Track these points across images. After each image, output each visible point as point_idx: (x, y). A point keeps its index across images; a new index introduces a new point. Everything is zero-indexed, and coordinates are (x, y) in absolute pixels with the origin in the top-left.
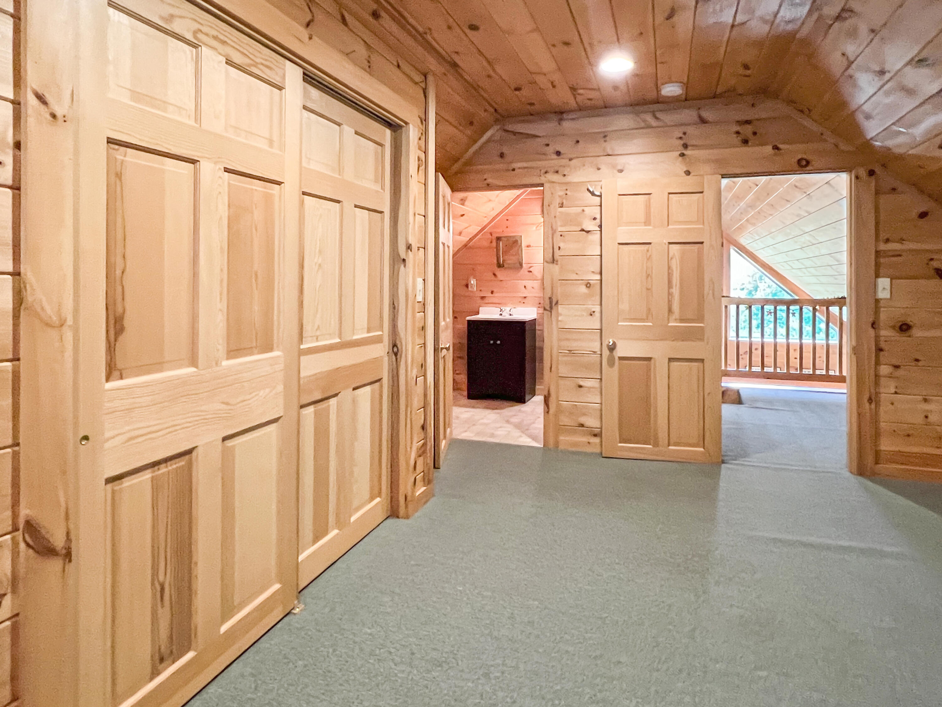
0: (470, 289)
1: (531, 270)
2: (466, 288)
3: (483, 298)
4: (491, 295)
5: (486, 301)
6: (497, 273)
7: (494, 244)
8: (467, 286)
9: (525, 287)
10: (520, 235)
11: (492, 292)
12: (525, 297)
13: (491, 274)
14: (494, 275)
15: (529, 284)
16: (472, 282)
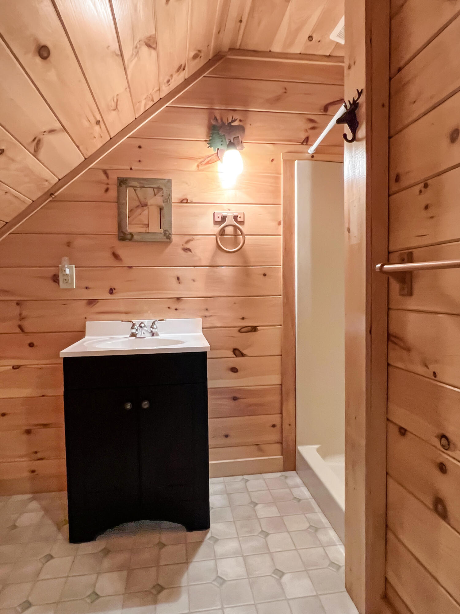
0: (62, 285)
1: (188, 246)
2: (54, 285)
3: (91, 302)
4: (109, 296)
5: (98, 308)
6: (119, 252)
7: (113, 193)
8: (55, 279)
9: (178, 279)
10: (167, 177)
11: (111, 291)
12: (178, 299)
13: (108, 254)
14: (116, 256)
15: (186, 273)
16: (68, 271)
